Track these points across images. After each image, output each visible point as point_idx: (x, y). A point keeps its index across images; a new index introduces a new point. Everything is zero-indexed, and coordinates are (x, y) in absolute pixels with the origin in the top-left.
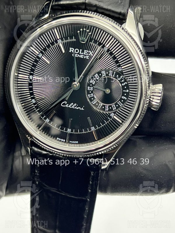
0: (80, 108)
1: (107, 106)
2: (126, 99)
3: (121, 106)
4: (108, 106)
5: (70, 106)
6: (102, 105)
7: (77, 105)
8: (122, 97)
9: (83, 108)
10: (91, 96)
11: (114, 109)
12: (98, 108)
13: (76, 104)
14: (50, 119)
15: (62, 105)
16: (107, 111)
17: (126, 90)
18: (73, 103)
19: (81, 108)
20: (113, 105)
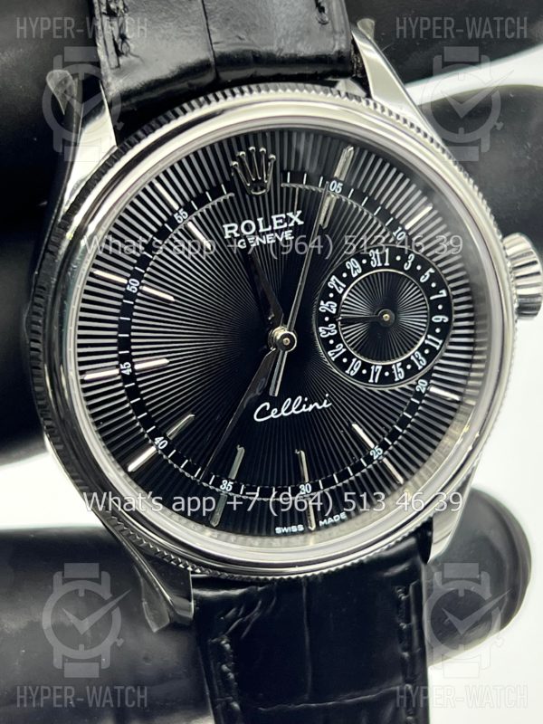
0: (316, 404)
1: (396, 364)
2: (446, 320)
3: (438, 347)
4: (399, 365)
5: (283, 413)
6: (380, 368)
7: (306, 399)
8: (433, 319)
9: (326, 401)
10: (336, 353)
11: (420, 368)
12: (371, 381)
13: (300, 397)
14: (232, 481)
15: (258, 417)
16: (400, 380)
17: (438, 294)
18: (289, 400)
19: (321, 404)
20: (413, 354)
